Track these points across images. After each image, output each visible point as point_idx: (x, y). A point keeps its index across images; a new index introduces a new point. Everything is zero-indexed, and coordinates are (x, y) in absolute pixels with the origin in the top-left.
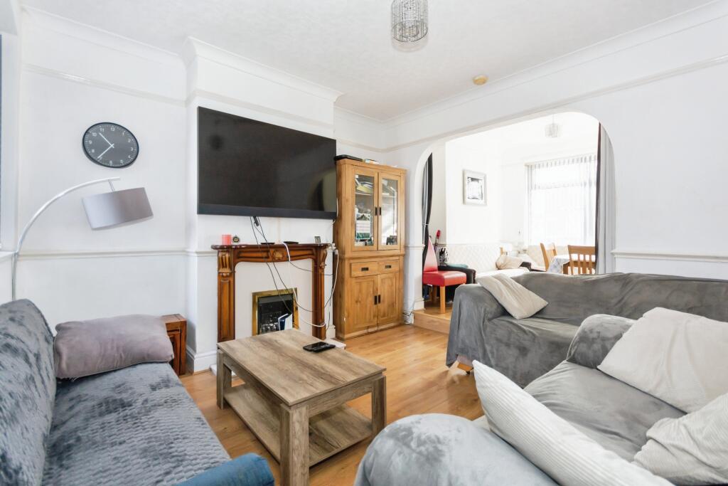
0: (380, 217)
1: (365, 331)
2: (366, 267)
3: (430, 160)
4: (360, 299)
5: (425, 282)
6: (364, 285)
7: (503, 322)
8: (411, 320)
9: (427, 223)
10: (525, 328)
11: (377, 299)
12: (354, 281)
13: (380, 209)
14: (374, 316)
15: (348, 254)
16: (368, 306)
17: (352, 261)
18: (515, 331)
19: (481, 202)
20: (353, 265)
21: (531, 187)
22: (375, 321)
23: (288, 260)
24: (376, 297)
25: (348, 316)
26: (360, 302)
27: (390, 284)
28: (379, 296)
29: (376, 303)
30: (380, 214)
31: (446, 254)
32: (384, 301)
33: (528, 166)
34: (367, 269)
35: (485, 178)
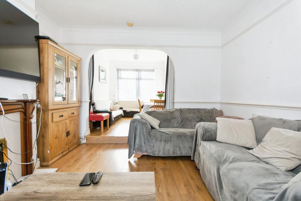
0: (69, 83)
1: (62, 155)
2: (62, 114)
3: (93, 56)
4: (58, 136)
5: (91, 120)
6: (61, 126)
7: (156, 132)
8: (84, 141)
9: (91, 89)
10: (167, 133)
11: (68, 134)
12: (54, 124)
13: (69, 78)
14: (66, 145)
15: (50, 107)
16: (63, 138)
17: (53, 111)
18: (163, 134)
19: (104, 81)
20: (54, 114)
21: (118, 78)
22: (67, 147)
23: (2, 114)
24: (67, 133)
25: (51, 149)
26: (58, 137)
27: (74, 123)
28: (69, 131)
29: (67, 136)
30: (69, 82)
31: (95, 105)
32: (71, 134)
33: (117, 69)
34: (62, 116)
35: (106, 71)
